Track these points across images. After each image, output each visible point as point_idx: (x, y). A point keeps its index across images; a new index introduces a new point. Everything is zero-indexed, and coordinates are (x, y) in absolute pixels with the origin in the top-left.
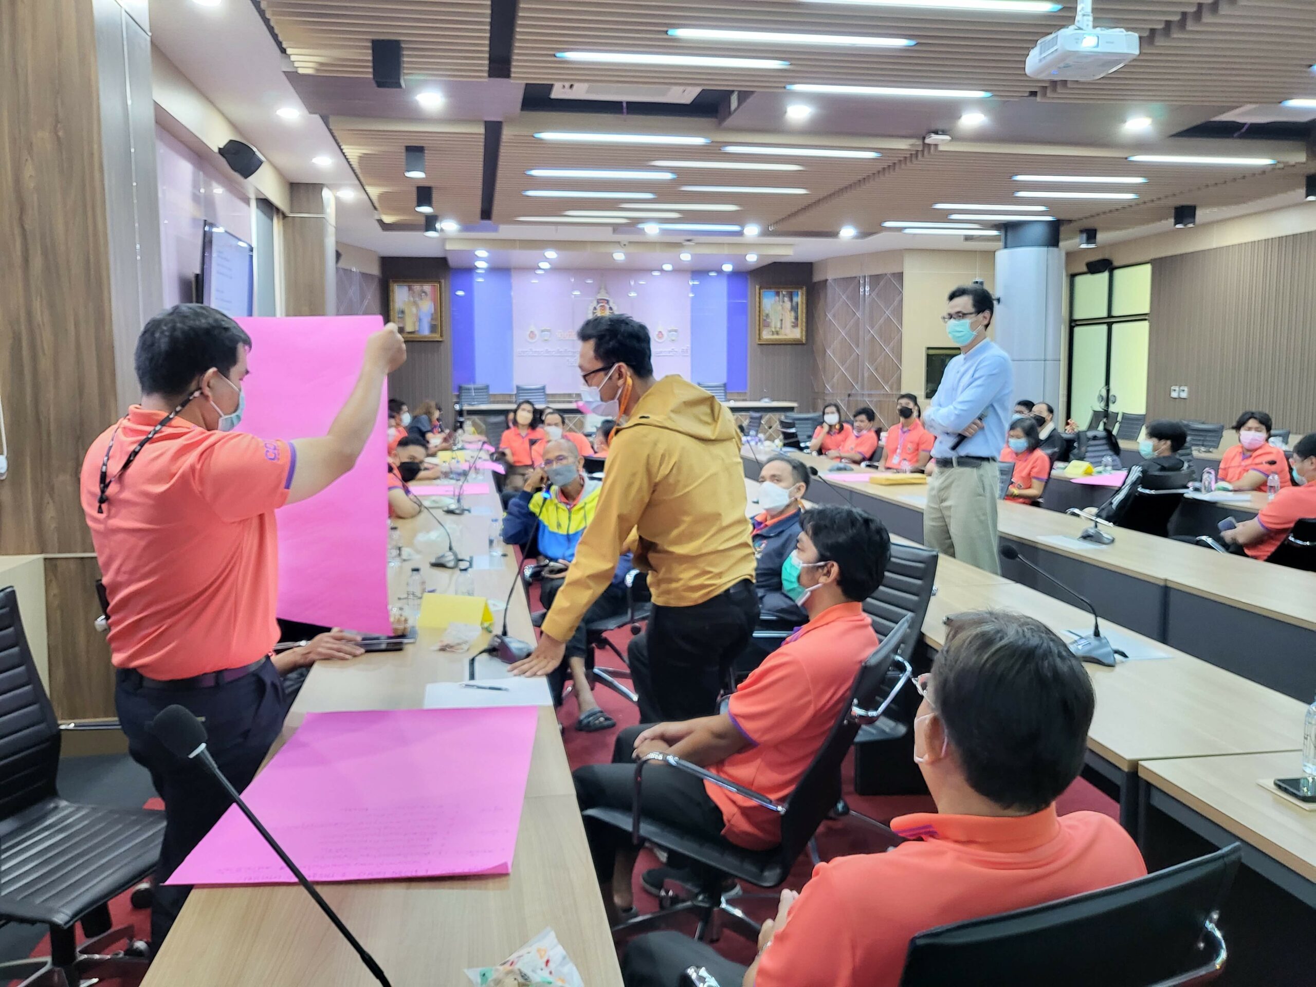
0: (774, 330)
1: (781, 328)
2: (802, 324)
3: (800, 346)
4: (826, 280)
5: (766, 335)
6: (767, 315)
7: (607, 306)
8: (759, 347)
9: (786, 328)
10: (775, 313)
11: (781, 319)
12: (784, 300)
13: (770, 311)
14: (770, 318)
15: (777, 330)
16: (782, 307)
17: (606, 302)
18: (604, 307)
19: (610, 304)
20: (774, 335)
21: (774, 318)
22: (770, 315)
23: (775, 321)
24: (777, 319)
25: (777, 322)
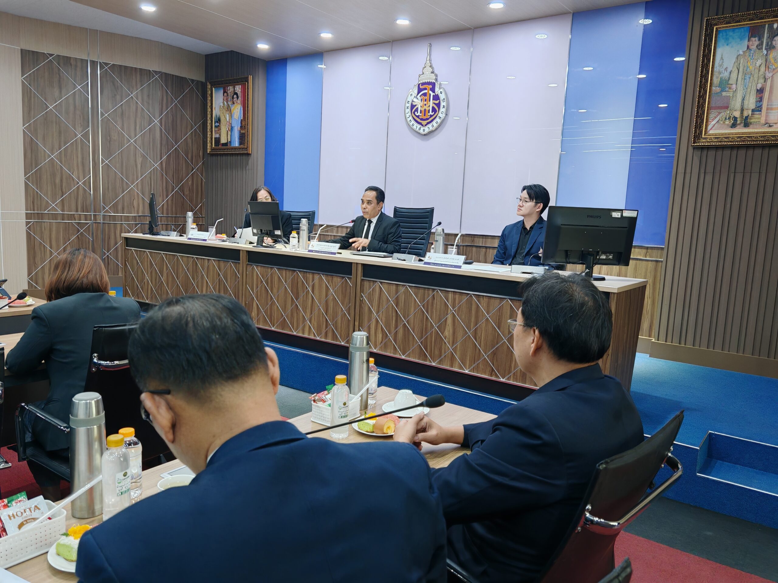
0: (737, 114)
1: (758, 109)
5: (716, 128)
6: (725, 84)
7: (432, 94)
8: (698, 153)
9: (772, 109)
10: (746, 78)
11: (759, 89)
12: (772, 43)
13: (730, 72)
14: (730, 88)
15: (745, 114)
16: (766, 61)
17: (431, 86)
18: (428, 95)
19: (437, 89)
20: (739, 126)
21: (739, 89)
22: (730, 82)
23: (744, 96)
24: (749, 90)
25: (749, 97)
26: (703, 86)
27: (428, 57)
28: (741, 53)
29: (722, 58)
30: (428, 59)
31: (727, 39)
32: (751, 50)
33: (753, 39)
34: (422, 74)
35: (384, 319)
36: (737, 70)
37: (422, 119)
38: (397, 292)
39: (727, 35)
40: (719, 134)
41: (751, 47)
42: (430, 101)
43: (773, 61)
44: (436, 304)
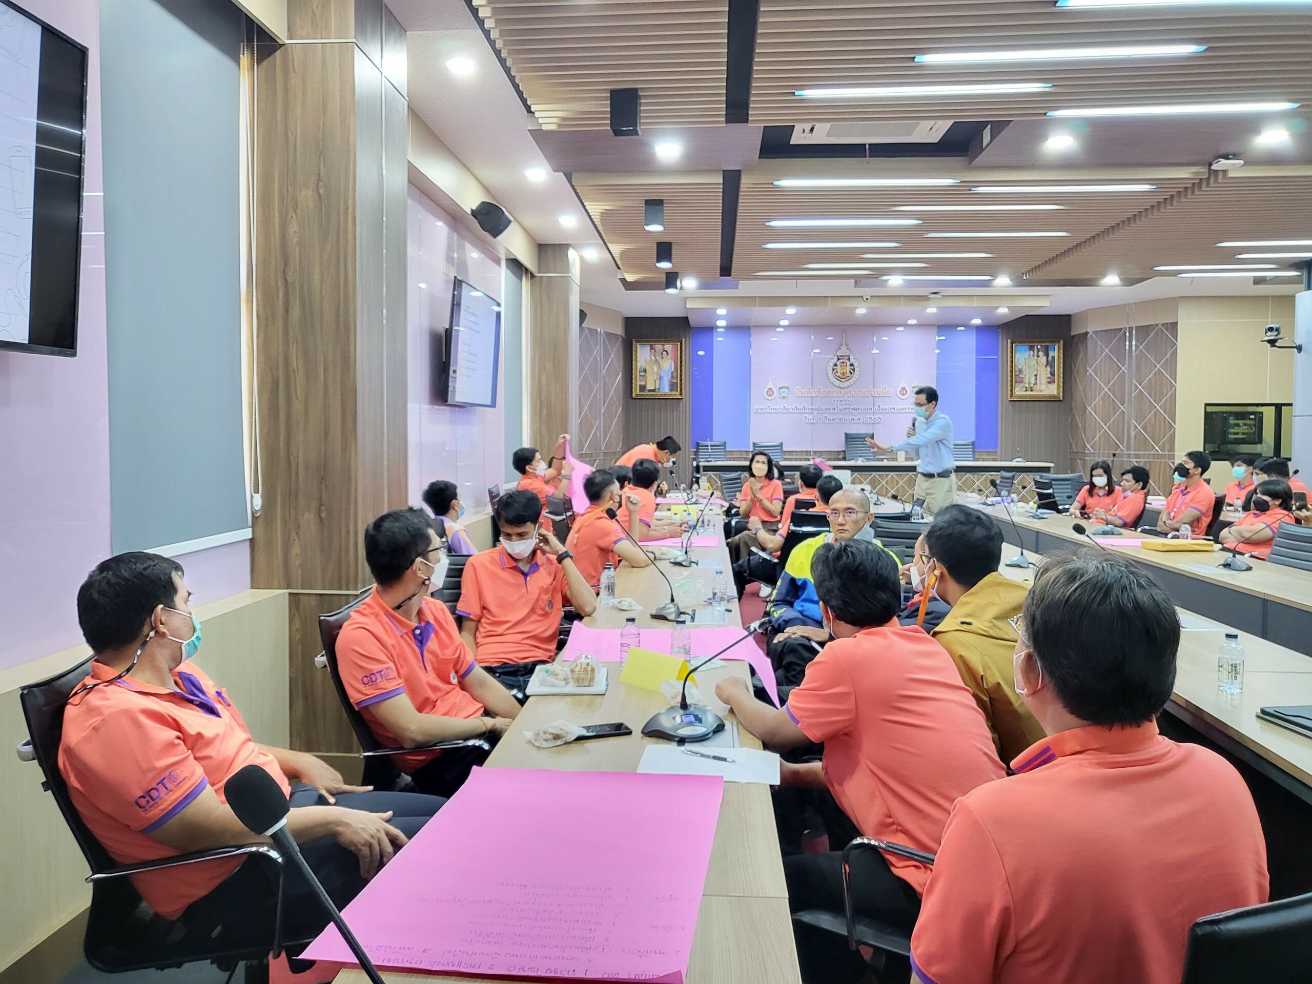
0: (1027, 386)
1: (1036, 384)
2: (1058, 379)
3: (1056, 403)
4: (1087, 333)
5: (1019, 391)
6: (1020, 371)
7: (848, 363)
8: (1011, 403)
9: (1041, 384)
10: (1029, 369)
11: (1035, 374)
12: (1039, 354)
13: (1023, 366)
14: (1023, 373)
15: (1031, 386)
17: (847, 358)
18: (845, 363)
19: (852, 360)
20: (1028, 391)
21: (1027, 374)
22: (1023, 370)
23: (1029, 377)
24: (1031, 374)
25: (1031, 378)
26: (1012, 371)
28: (1026, 357)
30: (843, 340)
34: (839, 350)
36: (1026, 365)
37: (841, 378)
42: (847, 367)
43: (1039, 362)
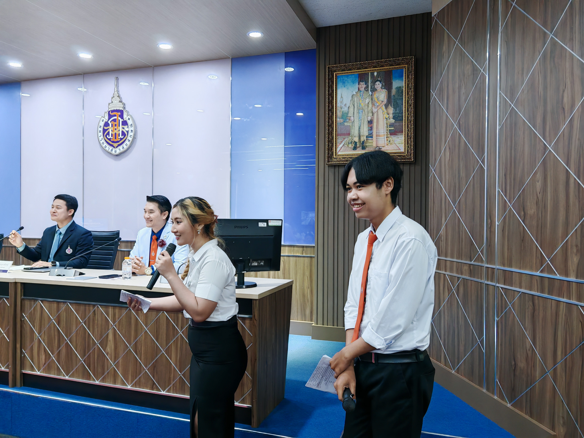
0: (356, 139)
1: (370, 136)
2: (407, 124)
6: (345, 116)
7: (121, 120)
8: (332, 170)
9: (379, 136)
10: (359, 112)
11: (369, 120)
12: (374, 87)
13: (349, 107)
14: (349, 120)
15: (362, 140)
16: (372, 99)
17: (119, 113)
18: (118, 121)
19: (125, 116)
20: (358, 149)
21: (356, 120)
22: (349, 115)
23: (359, 125)
24: (363, 121)
25: (363, 126)
26: (330, 118)
27: (116, 88)
28: (355, 93)
29: (342, 97)
30: (116, 90)
31: (344, 83)
32: (361, 91)
33: (362, 83)
34: (111, 103)
35: (46, 338)
36: (353, 106)
37: (113, 142)
38: (58, 309)
39: (343, 80)
40: (345, 155)
41: (361, 89)
42: (119, 126)
43: (376, 100)
44: (97, 320)
